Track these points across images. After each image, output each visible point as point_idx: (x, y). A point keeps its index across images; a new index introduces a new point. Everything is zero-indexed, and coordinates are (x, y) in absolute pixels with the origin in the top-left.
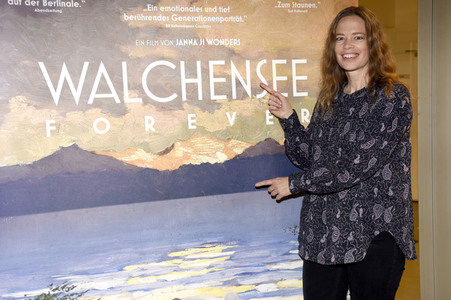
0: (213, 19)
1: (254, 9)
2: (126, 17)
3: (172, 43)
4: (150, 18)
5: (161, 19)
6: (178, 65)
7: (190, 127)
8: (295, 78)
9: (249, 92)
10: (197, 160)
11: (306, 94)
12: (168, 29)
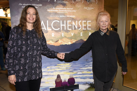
0: (69, 11)
1: (79, 9)
2: (48, 10)
3: (59, 16)
4: (54, 10)
5: (56, 11)
6: (60, 22)
7: (63, 36)
8: (88, 25)
9: (77, 28)
10: (64, 44)
11: (90, 29)
12: (58, 13)
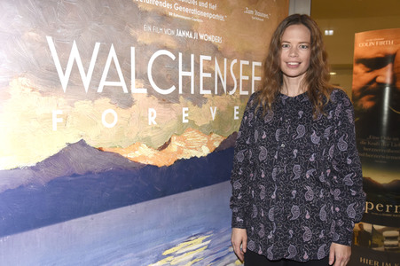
0: (205, 14)
1: (231, 11)
3: (173, 32)
4: (157, 3)
5: (166, 5)
6: (177, 57)
7: (185, 121)
9: (225, 89)
10: (188, 154)
12: (171, 17)
